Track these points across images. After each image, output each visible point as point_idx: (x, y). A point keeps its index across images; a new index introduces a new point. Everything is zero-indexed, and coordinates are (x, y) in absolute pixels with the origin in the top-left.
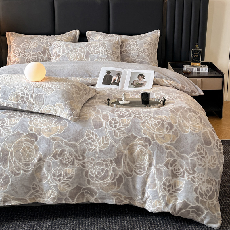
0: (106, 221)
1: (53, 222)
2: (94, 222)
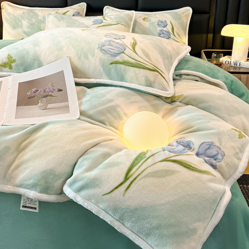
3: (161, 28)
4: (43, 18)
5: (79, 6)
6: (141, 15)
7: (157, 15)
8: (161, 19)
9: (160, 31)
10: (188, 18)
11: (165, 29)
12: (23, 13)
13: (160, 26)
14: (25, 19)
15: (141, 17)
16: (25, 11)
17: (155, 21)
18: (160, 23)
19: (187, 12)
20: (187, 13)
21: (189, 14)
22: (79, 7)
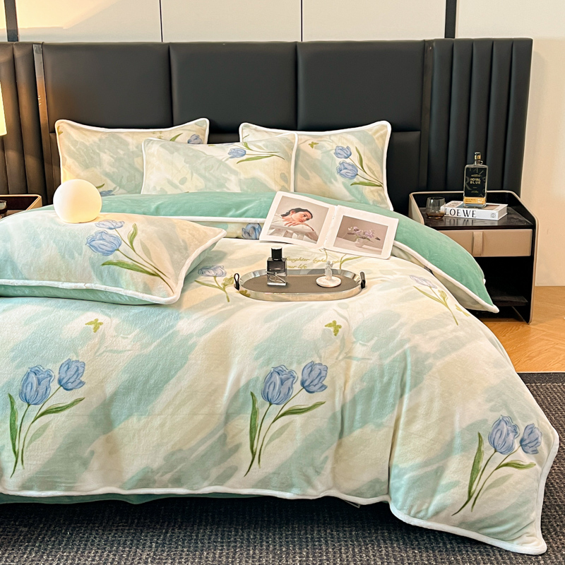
0: (280, 538)
1: (165, 536)
2: (254, 539)
3: (341, 160)
4: (137, 147)
5: (196, 124)
6: (307, 138)
7: (332, 138)
8: (340, 145)
9: (340, 164)
10: (384, 141)
11: (348, 161)
12: (100, 140)
13: (339, 156)
14: (106, 151)
15: (306, 141)
16: (104, 137)
17: (330, 148)
18: (339, 151)
19: (382, 130)
20: (382, 132)
21: (386, 134)
22: (198, 127)
